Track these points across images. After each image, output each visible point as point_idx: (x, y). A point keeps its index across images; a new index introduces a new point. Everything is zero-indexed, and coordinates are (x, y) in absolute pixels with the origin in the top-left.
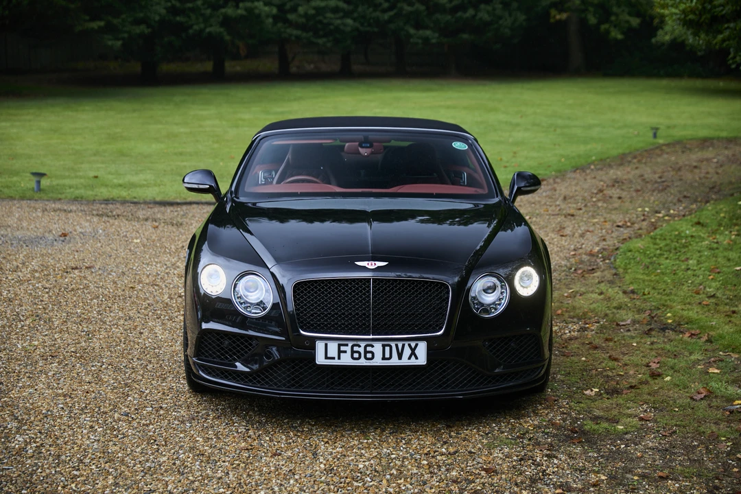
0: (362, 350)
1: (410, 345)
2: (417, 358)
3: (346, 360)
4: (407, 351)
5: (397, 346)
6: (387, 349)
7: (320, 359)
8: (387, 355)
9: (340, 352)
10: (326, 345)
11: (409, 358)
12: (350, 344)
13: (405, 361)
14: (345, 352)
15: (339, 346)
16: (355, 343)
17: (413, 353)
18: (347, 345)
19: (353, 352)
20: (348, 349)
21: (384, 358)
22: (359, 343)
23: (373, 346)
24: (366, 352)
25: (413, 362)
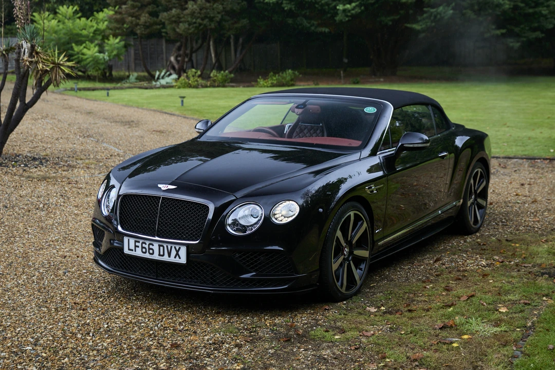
0: (147, 246)
1: (175, 248)
2: (180, 258)
3: (139, 253)
4: (174, 253)
5: (167, 246)
6: (162, 248)
7: (126, 250)
8: (162, 253)
9: (136, 246)
10: (129, 240)
11: (175, 257)
12: (141, 241)
13: (172, 259)
14: (138, 247)
15: (135, 242)
16: (143, 241)
17: (177, 254)
18: (139, 242)
19: (143, 248)
20: (140, 245)
21: (160, 255)
22: (145, 241)
23: (153, 245)
24: (149, 249)
25: (177, 260)
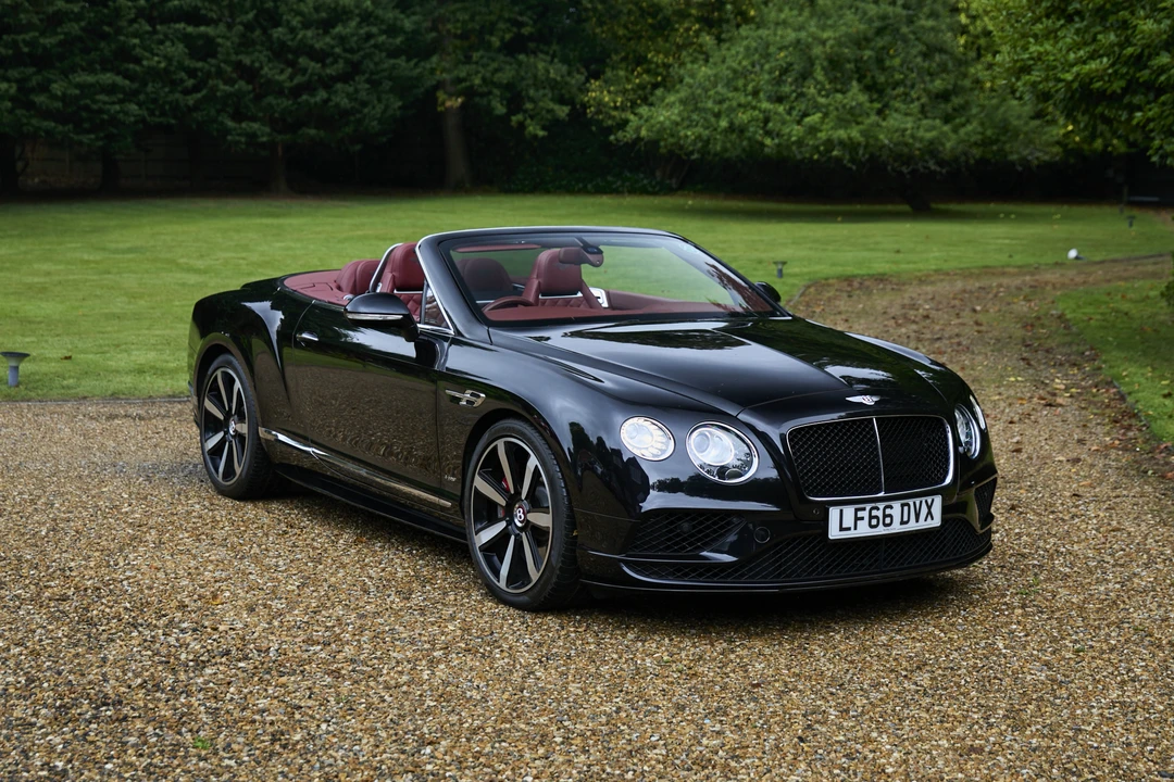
0: (880, 514)
1: (927, 502)
2: (932, 519)
3: (864, 530)
4: (924, 510)
5: (914, 503)
6: (906, 508)
7: (834, 533)
8: (905, 519)
9: (857, 519)
10: (841, 511)
11: (926, 519)
12: (868, 507)
13: (921, 524)
14: (862, 518)
15: (857, 510)
16: (873, 505)
17: (929, 512)
18: (864, 509)
19: (871, 517)
20: (865, 514)
21: (902, 523)
22: (878, 505)
23: (891, 507)
24: (885, 516)
25: (928, 523)
